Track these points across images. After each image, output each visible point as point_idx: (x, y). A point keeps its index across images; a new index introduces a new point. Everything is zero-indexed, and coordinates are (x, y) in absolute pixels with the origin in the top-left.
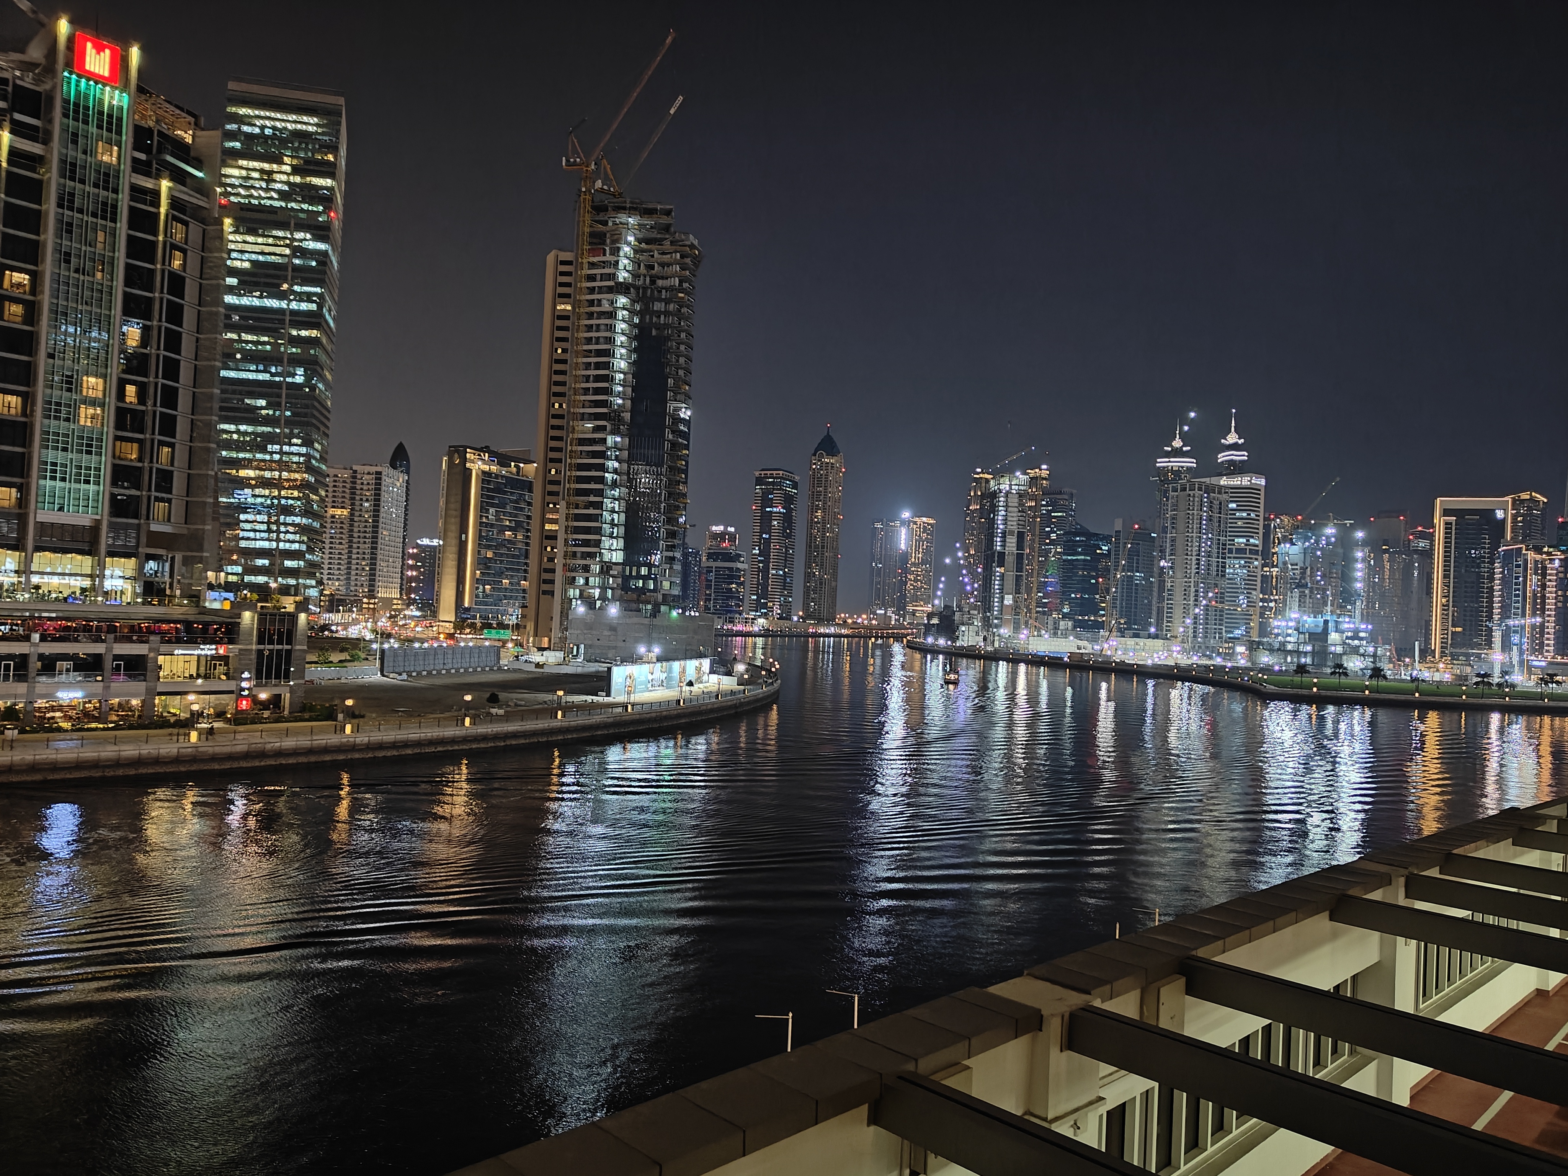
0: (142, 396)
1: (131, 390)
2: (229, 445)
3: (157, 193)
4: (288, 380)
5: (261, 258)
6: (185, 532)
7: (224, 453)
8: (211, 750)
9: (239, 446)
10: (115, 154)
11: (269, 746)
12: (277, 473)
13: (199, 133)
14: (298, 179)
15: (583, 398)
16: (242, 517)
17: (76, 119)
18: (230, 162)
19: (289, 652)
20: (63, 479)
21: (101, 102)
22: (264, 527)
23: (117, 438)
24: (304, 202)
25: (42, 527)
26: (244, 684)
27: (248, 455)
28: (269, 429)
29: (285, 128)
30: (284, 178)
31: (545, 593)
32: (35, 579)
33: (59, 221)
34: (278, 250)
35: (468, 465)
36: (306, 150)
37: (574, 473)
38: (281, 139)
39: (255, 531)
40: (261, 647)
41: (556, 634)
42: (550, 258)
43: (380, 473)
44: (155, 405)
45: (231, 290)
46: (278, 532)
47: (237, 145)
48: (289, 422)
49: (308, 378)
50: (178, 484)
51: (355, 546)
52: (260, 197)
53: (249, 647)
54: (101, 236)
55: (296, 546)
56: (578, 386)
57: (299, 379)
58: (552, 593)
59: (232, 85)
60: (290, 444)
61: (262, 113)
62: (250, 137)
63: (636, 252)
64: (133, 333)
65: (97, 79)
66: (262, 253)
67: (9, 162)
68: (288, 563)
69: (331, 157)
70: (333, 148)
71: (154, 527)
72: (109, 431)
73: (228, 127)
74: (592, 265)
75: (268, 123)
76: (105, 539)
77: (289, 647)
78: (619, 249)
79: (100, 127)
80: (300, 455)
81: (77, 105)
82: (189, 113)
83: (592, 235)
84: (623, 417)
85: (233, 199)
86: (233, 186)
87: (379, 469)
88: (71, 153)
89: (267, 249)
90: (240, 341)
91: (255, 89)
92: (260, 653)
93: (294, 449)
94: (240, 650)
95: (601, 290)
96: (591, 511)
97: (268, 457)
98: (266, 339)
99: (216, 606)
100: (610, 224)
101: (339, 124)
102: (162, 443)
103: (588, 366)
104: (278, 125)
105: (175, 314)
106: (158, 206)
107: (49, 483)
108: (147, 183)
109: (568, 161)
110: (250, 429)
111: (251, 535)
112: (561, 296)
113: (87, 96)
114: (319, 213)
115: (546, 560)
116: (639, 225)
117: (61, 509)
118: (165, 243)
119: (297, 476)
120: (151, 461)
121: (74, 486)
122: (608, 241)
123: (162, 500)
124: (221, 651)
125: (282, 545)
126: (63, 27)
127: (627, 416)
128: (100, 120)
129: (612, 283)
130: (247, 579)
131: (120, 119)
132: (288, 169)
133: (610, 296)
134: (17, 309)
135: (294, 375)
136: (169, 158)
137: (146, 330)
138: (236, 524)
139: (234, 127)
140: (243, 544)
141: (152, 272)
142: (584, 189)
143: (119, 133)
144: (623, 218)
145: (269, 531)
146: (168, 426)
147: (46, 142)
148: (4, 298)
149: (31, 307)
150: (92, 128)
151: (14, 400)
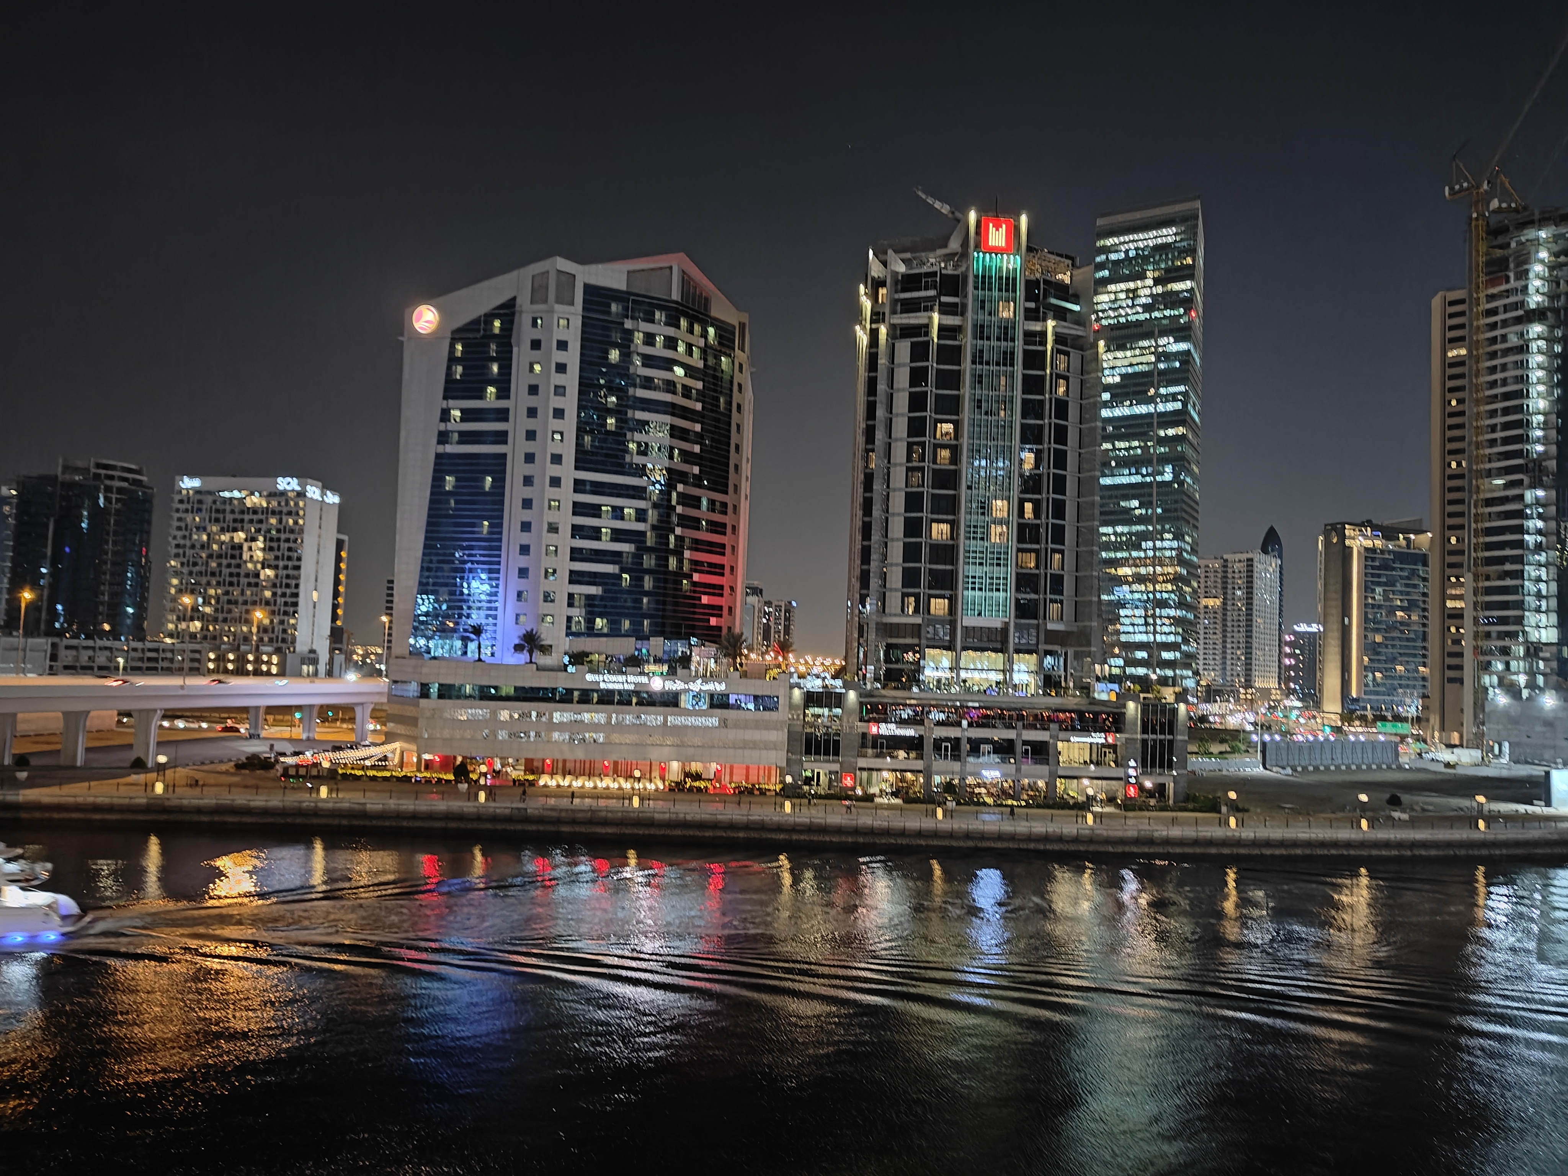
0: (1037, 512)
1: (1028, 506)
2: (1107, 547)
3: (1044, 334)
4: (1159, 478)
5: (1130, 370)
6: (1075, 629)
7: (1104, 554)
8: (1105, 833)
9: (1117, 547)
10: (1012, 309)
11: (1156, 834)
12: (1151, 569)
13: (1075, 272)
14: (1159, 289)
15: (1488, 451)
16: (1122, 612)
17: (983, 289)
18: (1100, 290)
19: (1171, 742)
20: (980, 589)
21: (1001, 268)
22: (1142, 621)
23: (1019, 550)
24: (1166, 308)
25: (966, 630)
26: (1132, 772)
27: (1125, 554)
28: (1143, 528)
29: (1147, 246)
30: (1147, 292)
31: (1451, 680)
32: (963, 675)
33: (973, 375)
34: (1143, 359)
35: (1347, 542)
36: (1166, 260)
37: (1481, 540)
38: (1143, 257)
39: (1133, 625)
40: (1146, 736)
41: (1470, 728)
42: (1436, 302)
43: (1251, 560)
44: (1048, 518)
45: (1106, 404)
46: (1155, 625)
47: (1106, 273)
48: (1160, 519)
49: (1176, 475)
50: (1068, 585)
51: (1229, 635)
52: (1127, 315)
53: (1134, 736)
54: (1003, 382)
55: (1171, 638)
56: (1480, 438)
57: (1168, 477)
58: (1461, 681)
59: (1100, 222)
60: (1162, 539)
61: (1127, 238)
62: (1117, 263)
63: (1551, 268)
64: (1029, 457)
65: (997, 251)
66: (1131, 365)
67: (938, 338)
68: (1166, 655)
69: (1189, 261)
70: (1192, 252)
71: (1050, 626)
72: (1014, 544)
73: (1098, 259)
74: (1491, 298)
75: (1131, 246)
76: (1013, 639)
77: (1171, 737)
78: (1527, 272)
79: (1000, 290)
80: (1172, 549)
81: (984, 277)
82: (1067, 257)
83: (1488, 264)
84: (1546, 467)
85: (1104, 322)
86: (1103, 311)
87: (1250, 556)
88: (980, 317)
89: (1135, 361)
90: (1114, 449)
91: (1120, 218)
92: (1144, 742)
93: (1166, 544)
94: (1127, 739)
95: (1505, 323)
96: (1508, 582)
97: (1142, 554)
98: (1136, 443)
99: (1104, 697)
100: (1513, 245)
101: (1196, 226)
102: (1054, 551)
103: (1493, 414)
104: (1141, 245)
105: (1061, 435)
106: (1044, 343)
107: (971, 593)
108: (1037, 327)
109: (1452, 189)
111: (1131, 629)
112: (1451, 341)
113: (990, 268)
114: (1180, 316)
115: (1449, 642)
116: (1554, 236)
117: (980, 614)
118: (1051, 374)
119: (1170, 570)
120: (1046, 568)
121: (989, 594)
122: (1512, 266)
123: (1056, 601)
124: (1110, 740)
125: (1159, 638)
126: (972, 216)
127: (1552, 464)
128: (1000, 284)
129: (1520, 312)
130: (1130, 670)
131: (1015, 279)
132: (1149, 282)
133: (1518, 328)
134: (945, 453)
135: (1162, 474)
136: (1054, 301)
137: (1038, 454)
138: (1117, 619)
139: (1103, 257)
140: (1123, 638)
141: (1042, 402)
142: (1475, 215)
143: (1014, 291)
144: (1530, 234)
145: (1146, 624)
146: (1058, 535)
147: (963, 314)
148: (936, 446)
149: (955, 450)
150: (995, 293)
151: (945, 527)
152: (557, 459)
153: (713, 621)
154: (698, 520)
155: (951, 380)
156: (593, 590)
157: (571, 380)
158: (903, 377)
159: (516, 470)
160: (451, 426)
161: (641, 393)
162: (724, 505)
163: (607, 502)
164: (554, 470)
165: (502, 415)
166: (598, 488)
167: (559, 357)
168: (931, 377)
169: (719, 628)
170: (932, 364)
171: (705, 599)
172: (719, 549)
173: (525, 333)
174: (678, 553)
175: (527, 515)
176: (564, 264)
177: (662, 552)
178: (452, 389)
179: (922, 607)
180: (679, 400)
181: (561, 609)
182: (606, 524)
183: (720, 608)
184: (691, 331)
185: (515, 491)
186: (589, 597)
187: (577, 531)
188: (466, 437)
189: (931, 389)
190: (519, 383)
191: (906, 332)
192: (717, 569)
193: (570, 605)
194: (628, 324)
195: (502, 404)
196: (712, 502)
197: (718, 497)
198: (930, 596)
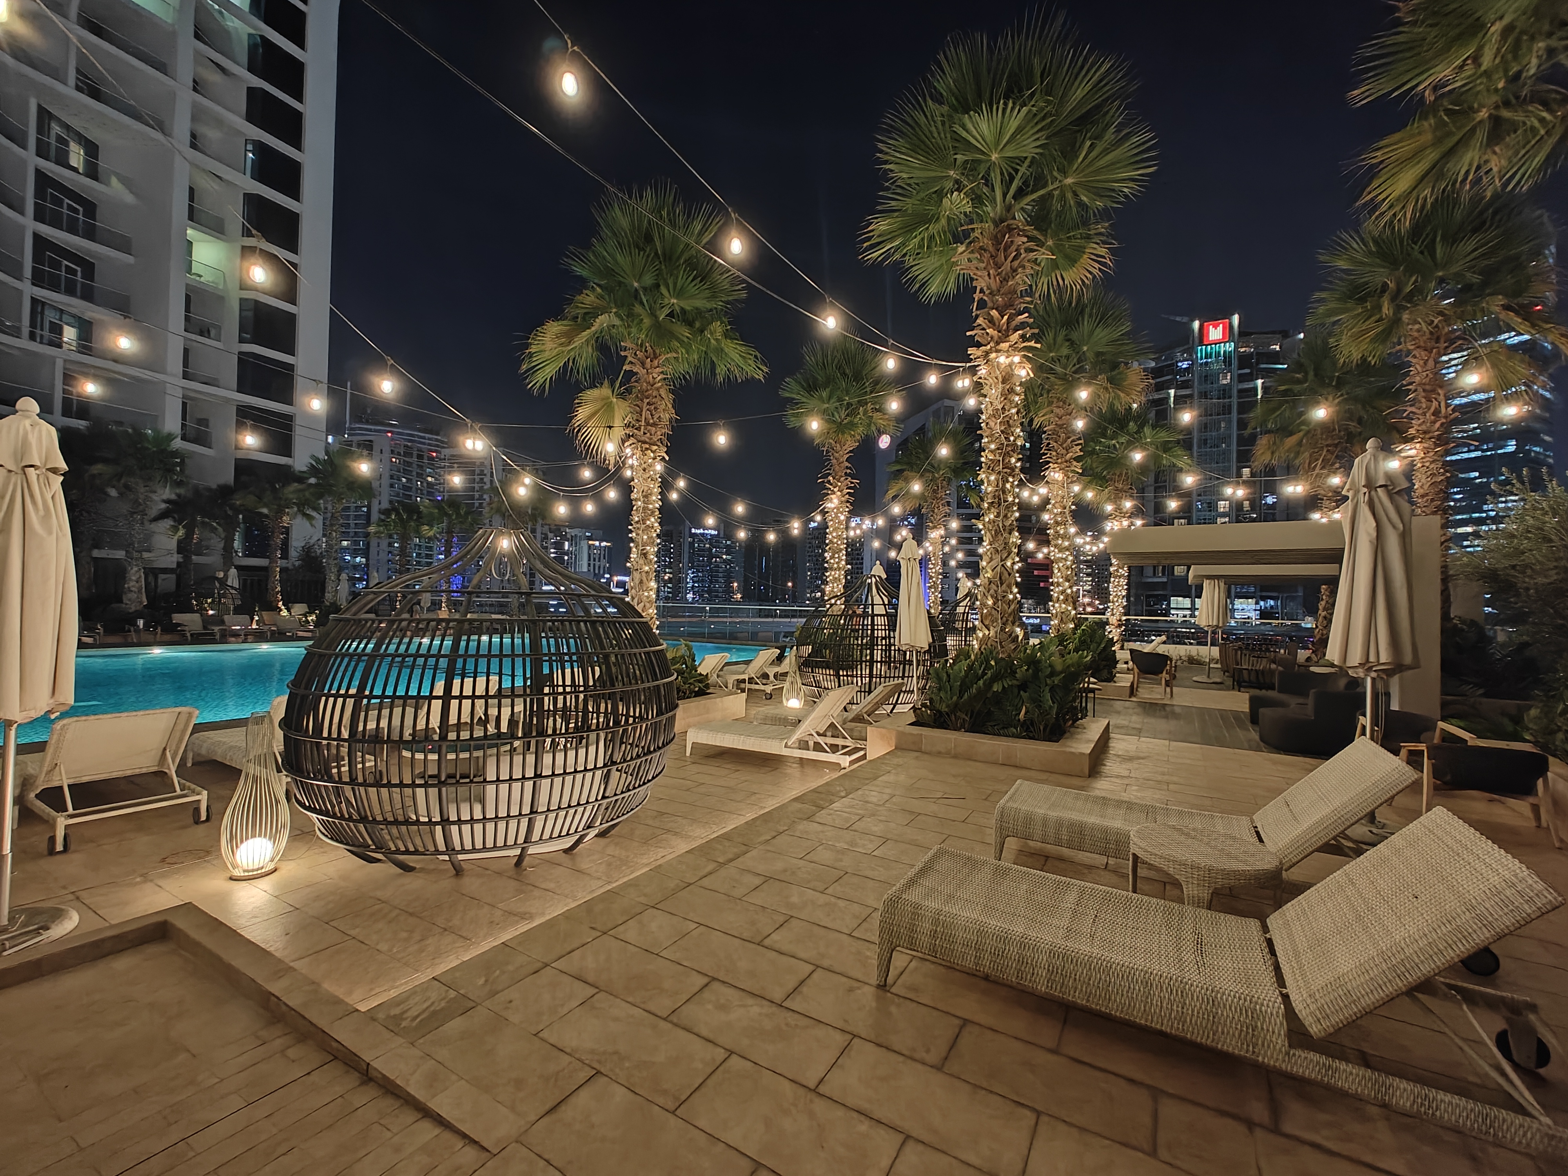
10: (1229, 377)
13: (1286, 341)
21: (1219, 352)
33: (1200, 424)
49: (1521, 446)
54: (1223, 425)
65: (1216, 342)
67: (1174, 405)
106: (1255, 395)
108: (1250, 385)
113: (1211, 354)
126: (1196, 325)
131: (1230, 357)
136: (1264, 365)
143: (1230, 365)
147: (1192, 387)
153: (1041, 584)
154: (1030, 528)
171: (1036, 573)
176: (948, 403)
191: (1154, 404)
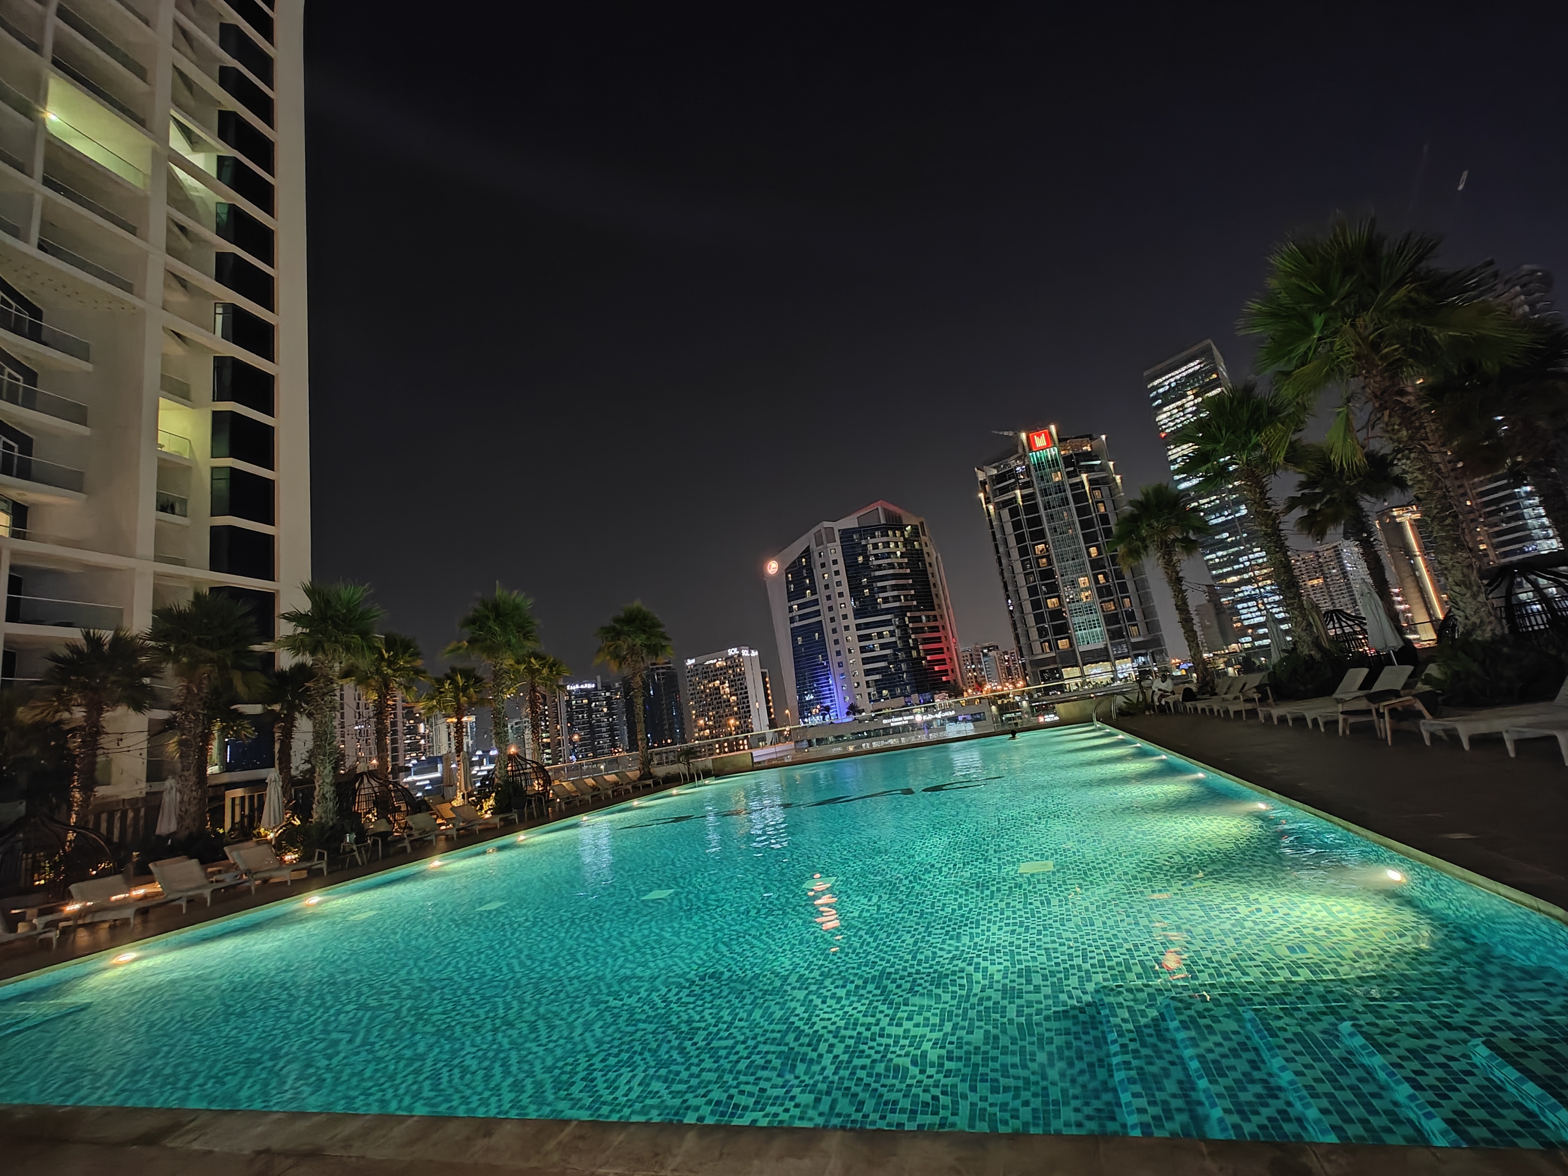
0: (1106, 578)
1: (1101, 577)
3: (1082, 482)
4: (1237, 515)
6: (1150, 639)
7: (1214, 572)
9: (1222, 565)
12: (1251, 574)
13: (1093, 442)
14: (1200, 399)
16: (1239, 606)
17: (1040, 470)
18: (1159, 412)
20: (1085, 629)
22: (1255, 609)
23: (1101, 602)
24: (1209, 410)
25: (1083, 653)
27: (1229, 569)
28: (1236, 549)
29: (1183, 377)
30: (1192, 403)
32: (1089, 678)
33: (1047, 516)
35: (1398, 520)
36: (1198, 381)
38: (1182, 384)
39: (1250, 613)
43: (1336, 547)
44: (1114, 580)
46: (1266, 609)
47: (1160, 401)
48: (1248, 540)
50: (1138, 615)
52: (1182, 421)
54: (1065, 514)
57: (1244, 512)
59: (1147, 373)
60: (1253, 553)
61: (1167, 377)
62: (1165, 393)
64: (1093, 551)
65: (1042, 448)
67: (1023, 502)
68: (1282, 627)
69: (1214, 376)
70: (1215, 370)
71: (1133, 640)
72: (1097, 600)
73: (1151, 395)
75: (1172, 380)
79: (1050, 467)
80: (1262, 557)
81: (1039, 464)
82: (1087, 436)
85: (1168, 431)
86: (1165, 424)
88: (1043, 485)
93: (1257, 555)
96: (1513, 524)
97: (1242, 566)
98: (1215, 497)
101: (1213, 354)
102: (1123, 598)
104: (1178, 377)
105: (1109, 533)
106: (1084, 487)
107: (1079, 632)
108: (1076, 480)
110: (1225, 553)
111: (1249, 616)
117: (1088, 643)
118: (1093, 503)
119: (1266, 571)
120: (1121, 608)
121: (1091, 630)
123: (1133, 625)
125: (1272, 617)
128: (1049, 465)
132: (1192, 397)
134: (1044, 560)
135: (1240, 511)
136: (1083, 463)
137: (1098, 547)
138: (1237, 612)
139: (1154, 393)
140: (1246, 623)
141: (1091, 519)
145: (1260, 610)
146: (1123, 588)
147: (1033, 486)
148: (1038, 558)
149: (1048, 557)
150: (1048, 470)
151: (1054, 600)
152: (845, 617)
153: (944, 679)
154: (922, 628)
155: (1038, 521)
156: (877, 677)
157: (843, 577)
158: (1009, 528)
159: (828, 627)
160: (794, 614)
161: (878, 573)
162: (935, 616)
163: (874, 632)
164: (845, 623)
165: (816, 602)
166: (868, 626)
167: (835, 568)
168: (1024, 523)
169: (948, 682)
170: (1023, 517)
171: (936, 668)
172: (938, 640)
173: (817, 561)
174: (916, 648)
175: (838, 648)
176: (827, 524)
177: (907, 649)
178: (791, 597)
179: (1054, 647)
180: (897, 571)
181: (864, 689)
182: (876, 643)
183: (947, 671)
184: (895, 535)
185: (830, 638)
186: (876, 681)
187: (863, 650)
188: (802, 617)
189: (1025, 530)
190: (820, 585)
191: (1005, 504)
192: (940, 651)
193: (868, 687)
194: (863, 542)
195: (814, 597)
196: (928, 617)
197: (931, 613)
198: (1057, 640)
